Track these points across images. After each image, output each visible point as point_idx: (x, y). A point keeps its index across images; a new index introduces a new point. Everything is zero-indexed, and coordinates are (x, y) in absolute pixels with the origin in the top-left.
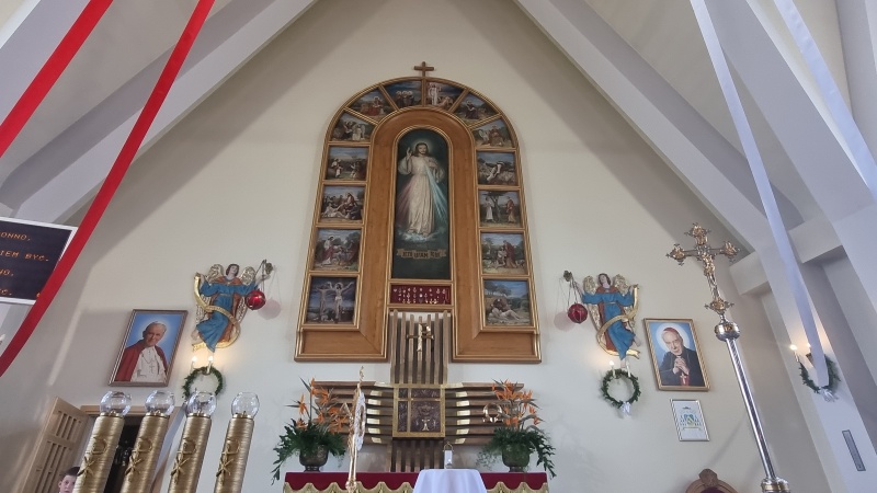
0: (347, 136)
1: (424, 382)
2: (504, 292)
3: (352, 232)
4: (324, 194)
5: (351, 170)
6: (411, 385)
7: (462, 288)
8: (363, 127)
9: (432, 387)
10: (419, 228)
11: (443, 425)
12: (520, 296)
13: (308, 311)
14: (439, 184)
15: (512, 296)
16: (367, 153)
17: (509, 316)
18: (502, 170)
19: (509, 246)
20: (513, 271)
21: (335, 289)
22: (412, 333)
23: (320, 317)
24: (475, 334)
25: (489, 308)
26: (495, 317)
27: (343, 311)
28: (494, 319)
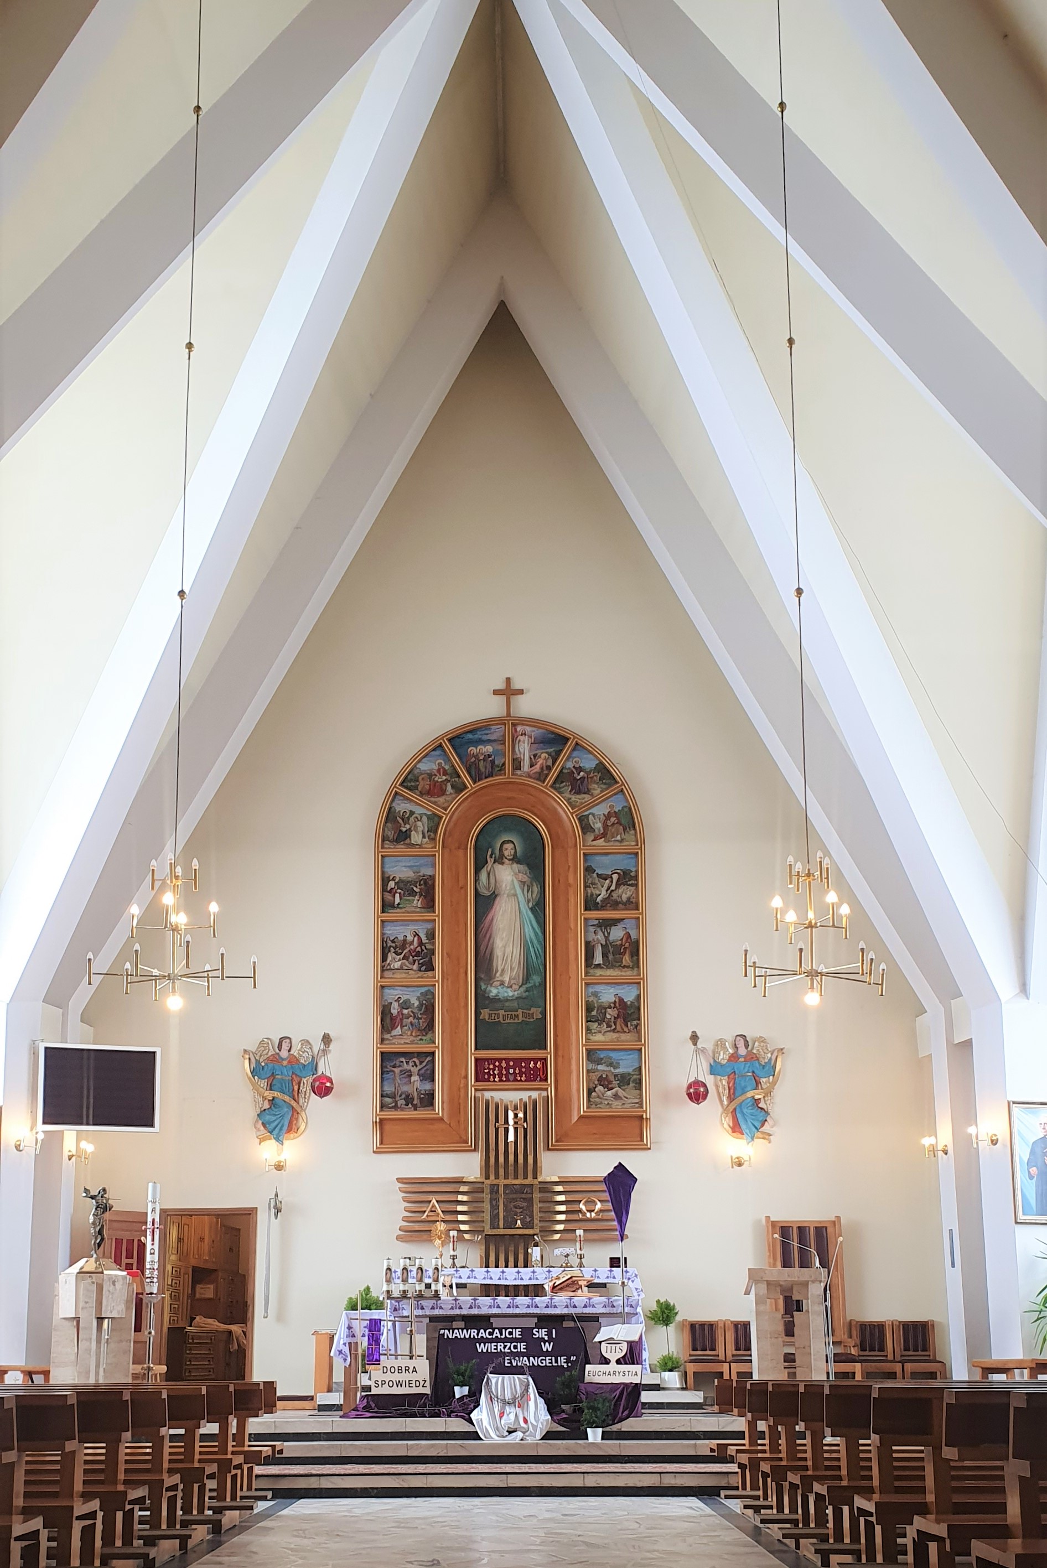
0: (402, 837)
1: (516, 1177)
3: (424, 990)
4: (383, 934)
5: (413, 893)
6: (502, 1182)
7: (560, 1059)
8: (425, 819)
9: (526, 1182)
10: (507, 979)
11: (536, 1222)
12: (630, 1070)
13: (382, 1096)
14: (531, 909)
16: (434, 866)
17: (616, 1096)
18: (618, 885)
19: (621, 1000)
20: (624, 1037)
21: (410, 1067)
22: (502, 1120)
23: (397, 1103)
24: (575, 1118)
25: (592, 1085)
26: (598, 1097)
27: (422, 1094)
28: (597, 1100)
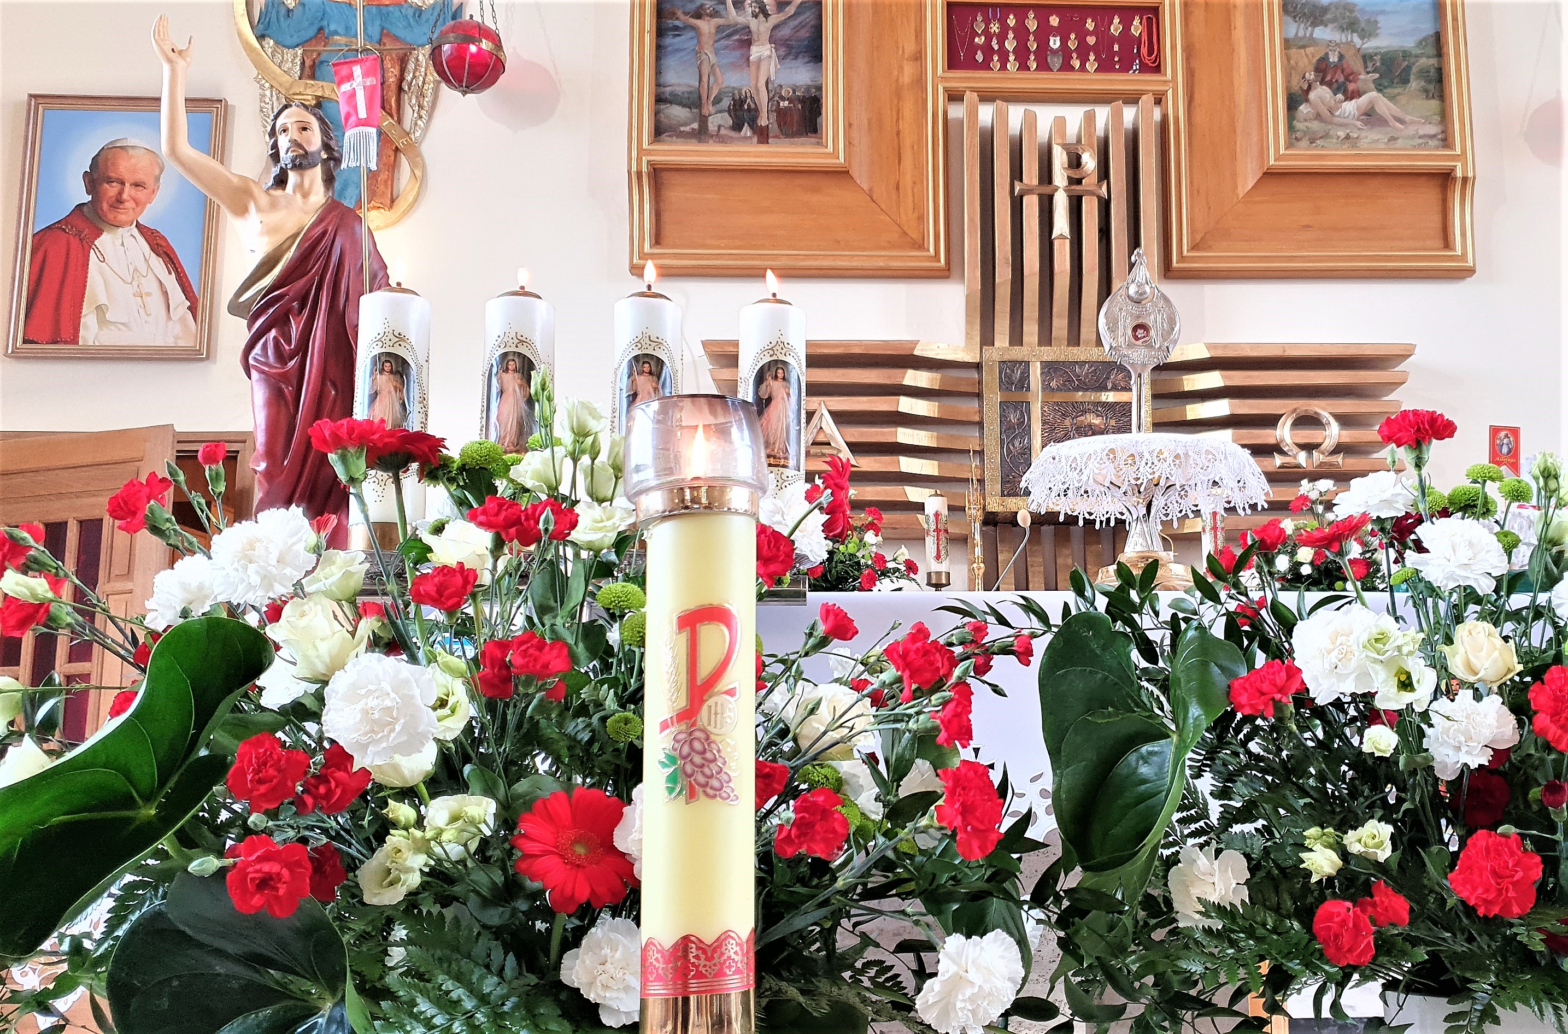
2: (1352, 26)
12: (1409, 43)
13: (659, 100)
15: (1381, 43)
17: (1370, 116)
21: (745, 17)
22: (1031, 177)
23: (703, 120)
24: (1248, 178)
25: (1296, 84)
26: (1318, 117)
27: (783, 99)
28: (1315, 126)
